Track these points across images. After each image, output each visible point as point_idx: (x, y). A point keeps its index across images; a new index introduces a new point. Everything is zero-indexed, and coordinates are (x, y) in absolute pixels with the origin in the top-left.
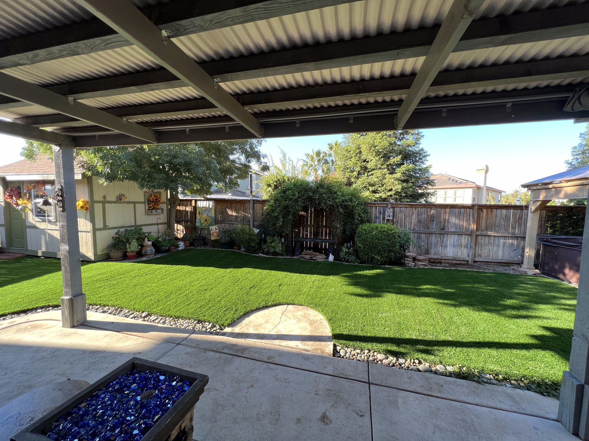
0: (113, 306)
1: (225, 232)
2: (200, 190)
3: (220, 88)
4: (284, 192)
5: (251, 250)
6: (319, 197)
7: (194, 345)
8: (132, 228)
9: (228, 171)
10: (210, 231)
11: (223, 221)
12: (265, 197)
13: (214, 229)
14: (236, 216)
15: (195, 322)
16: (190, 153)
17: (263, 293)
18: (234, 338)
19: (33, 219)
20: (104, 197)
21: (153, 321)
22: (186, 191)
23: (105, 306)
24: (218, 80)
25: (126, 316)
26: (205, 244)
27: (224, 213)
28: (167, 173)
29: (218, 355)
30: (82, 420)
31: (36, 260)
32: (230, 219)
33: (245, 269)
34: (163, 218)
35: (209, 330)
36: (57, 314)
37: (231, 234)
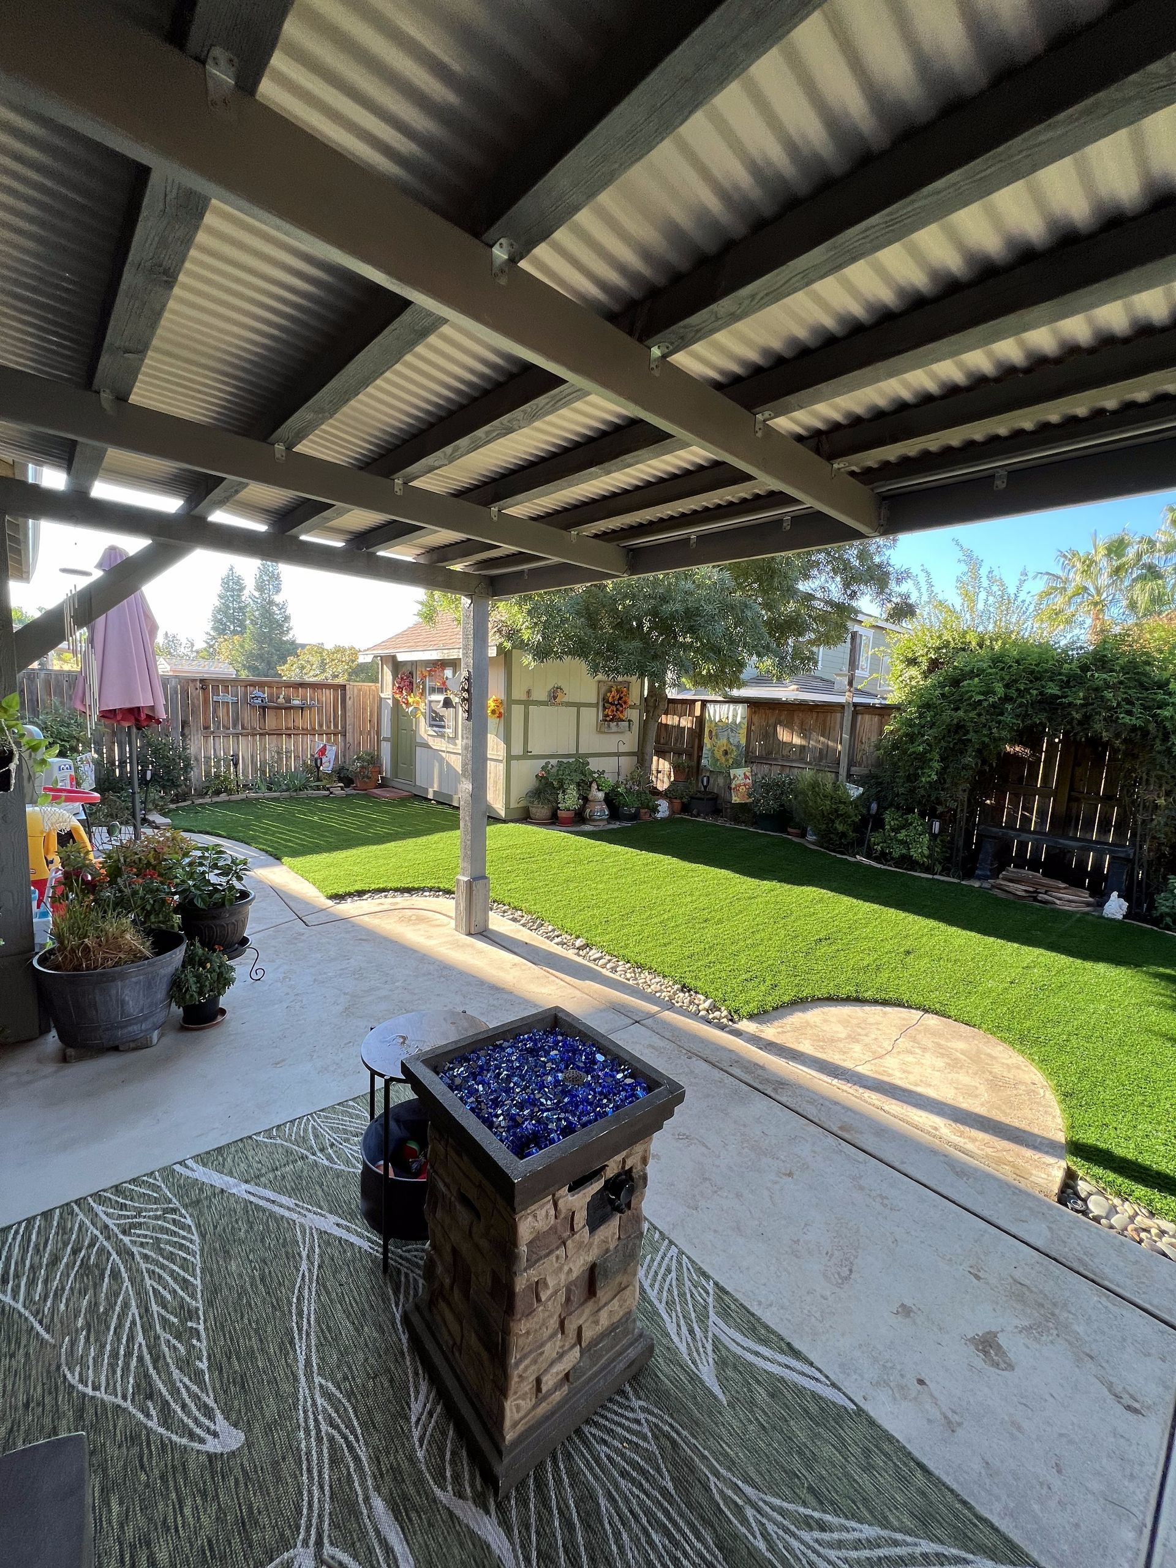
0: (530, 913)
1: (767, 787)
2: (716, 676)
3: (770, 432)
4: (956, 682)
5: (831, 840)
6: (1084, 699)
7: (668, 1034)
8: (571, 760)
9: (792, 626)
10: (731, 781)
11: (766, 758)
12: (895, 696)
13: (741, 776)
14: (803, 748)
15: (676, 987)
16: (698, 586)
17: (852, 962)
18: (761, 1049)
19: (426, 731)
20: (529, 692)
21: (595, 960)
22: (683, 680)
23: (516, 909)
24: (767, 414)
25: (548, 938)
26: (717, 812)
27: (769, 735)
28: (645, 638)
29: (717, 1074)
30: (480, 1073)
31: (425, 805)
32: (785, 753)
33: (810, 888)
34: (629, 741)
35: (703, 1013)
36: (448, 905)
37: (782, 793)
